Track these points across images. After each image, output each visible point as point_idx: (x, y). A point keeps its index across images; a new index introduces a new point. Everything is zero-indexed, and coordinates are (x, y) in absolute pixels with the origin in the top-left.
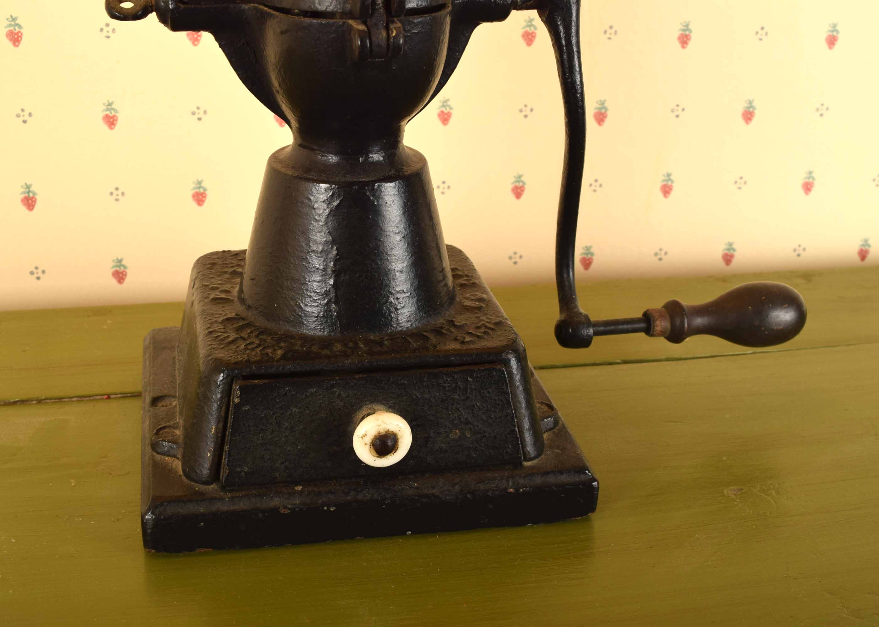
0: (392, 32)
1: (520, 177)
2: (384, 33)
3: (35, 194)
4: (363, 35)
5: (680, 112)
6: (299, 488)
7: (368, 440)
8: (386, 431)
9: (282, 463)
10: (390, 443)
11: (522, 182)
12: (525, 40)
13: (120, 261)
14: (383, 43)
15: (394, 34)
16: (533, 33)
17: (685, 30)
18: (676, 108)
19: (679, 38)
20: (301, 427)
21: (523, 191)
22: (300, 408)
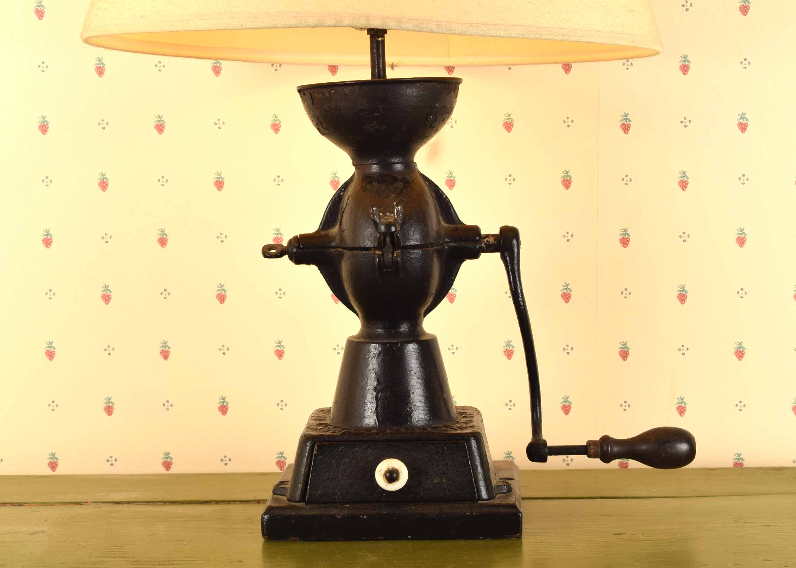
0: (395, 254)
1: (567, 398)
2: (391, 255)
3: (227, 403)
4: (380, 257)
5: (685, 351)
6: (348, 506)
7: (383, 472)
8: (392, 467)
9: (339, 491)
10: (395, 475)
11: (569, 402)
12: (564, 299)
13: (282, 453)
14: (390, 260)
15: (395, 255)
16: (569, 294)
17: (682, 291)
18: (682, 348)
19: (678, 297)
20: (350, 470)
21: (570, 409)
22: (349, 459)
